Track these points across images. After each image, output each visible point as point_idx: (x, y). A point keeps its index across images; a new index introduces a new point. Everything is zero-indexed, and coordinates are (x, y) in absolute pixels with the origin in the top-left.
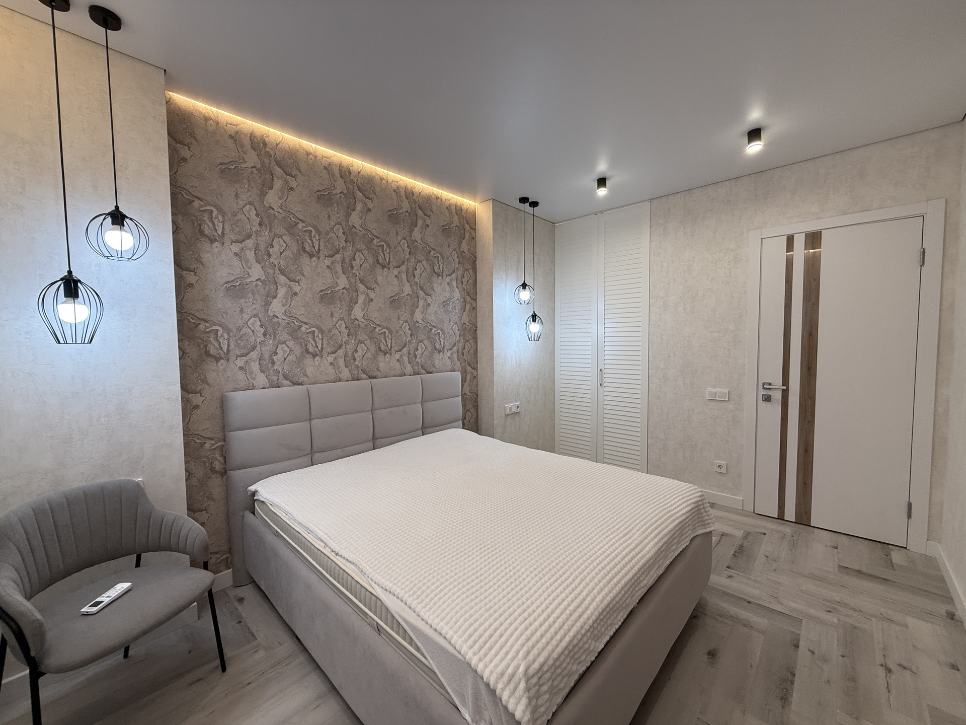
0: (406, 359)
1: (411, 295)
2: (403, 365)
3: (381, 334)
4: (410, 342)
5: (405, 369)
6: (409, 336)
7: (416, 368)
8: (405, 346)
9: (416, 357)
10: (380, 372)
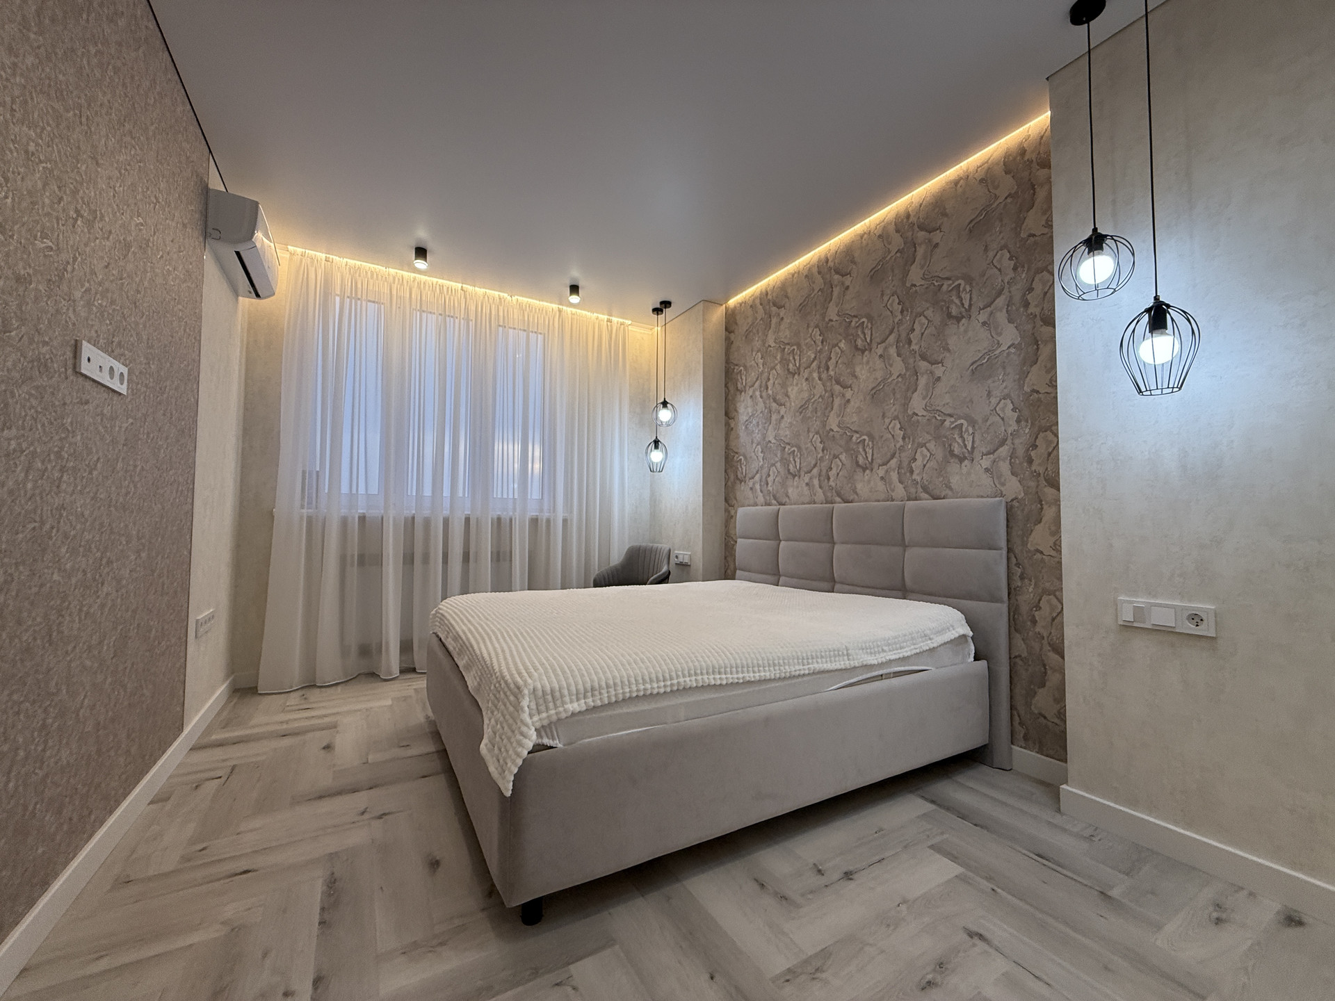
0: (894, 476)
1: (905, 374)
2: (890, 485)
3: (859, 442)
4: (902, 449)
5: (893, 491)
6: (901, 440)
7: (913, 490)
8: (893, 456)
9: (912, 472)
10: (857, 495)
